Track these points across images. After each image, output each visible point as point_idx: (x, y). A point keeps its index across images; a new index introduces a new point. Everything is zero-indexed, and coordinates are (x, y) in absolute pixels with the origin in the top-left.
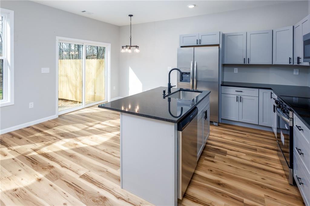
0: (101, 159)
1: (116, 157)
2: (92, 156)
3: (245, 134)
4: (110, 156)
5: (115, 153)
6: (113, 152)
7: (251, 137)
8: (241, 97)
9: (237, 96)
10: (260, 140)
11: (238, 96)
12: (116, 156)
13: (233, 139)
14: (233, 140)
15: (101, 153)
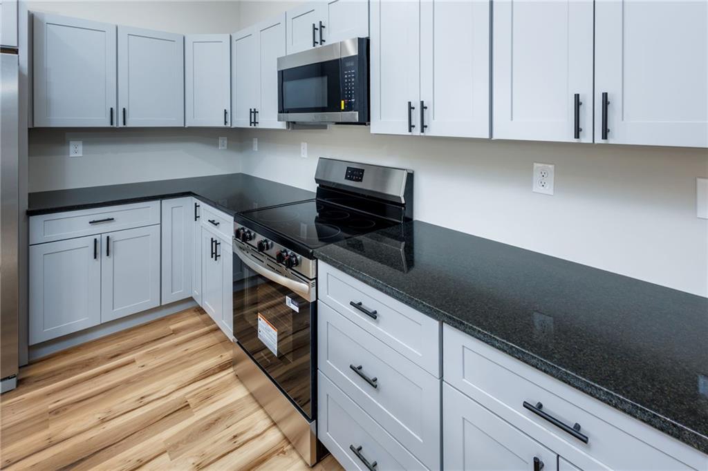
3: (133, 361)
7: (152, 363)
8: (108, 237)
9: (95, 240)
10: (179, 359)
11: (98, 237)
13: (102, 416)
14: (103, 421)
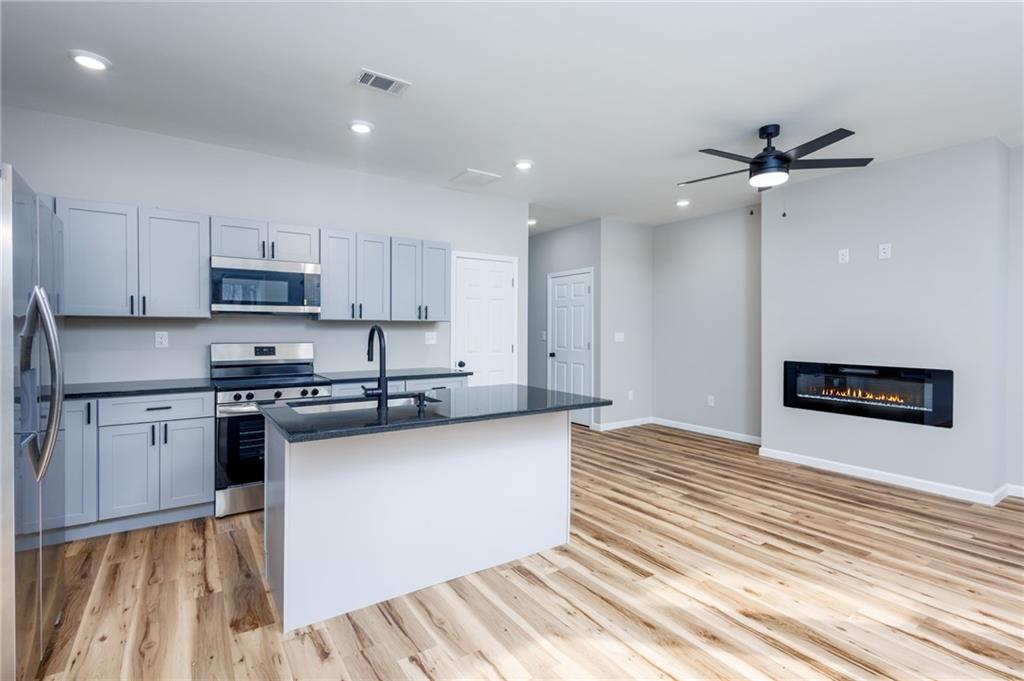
0: (607, 601)
1: (564, 598)
2: (640, 618)
4: (581, 603)
5: (565, 610)
6: (569, 613)
12: (564, 601)
15: (611, 621)
